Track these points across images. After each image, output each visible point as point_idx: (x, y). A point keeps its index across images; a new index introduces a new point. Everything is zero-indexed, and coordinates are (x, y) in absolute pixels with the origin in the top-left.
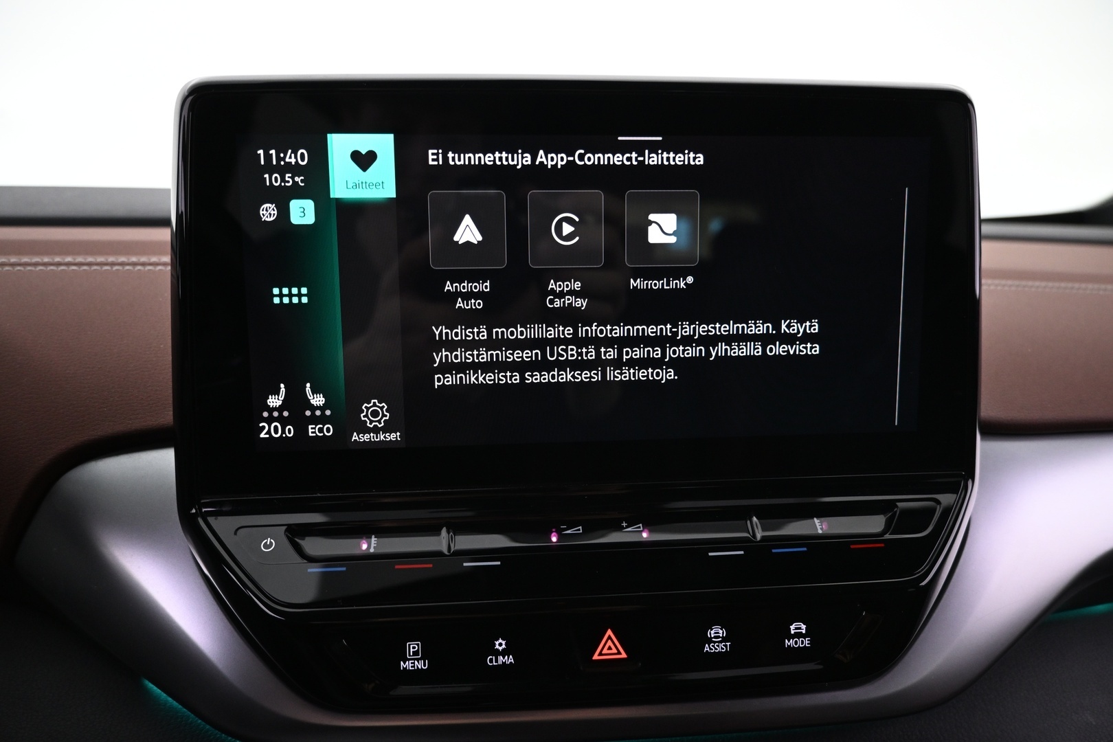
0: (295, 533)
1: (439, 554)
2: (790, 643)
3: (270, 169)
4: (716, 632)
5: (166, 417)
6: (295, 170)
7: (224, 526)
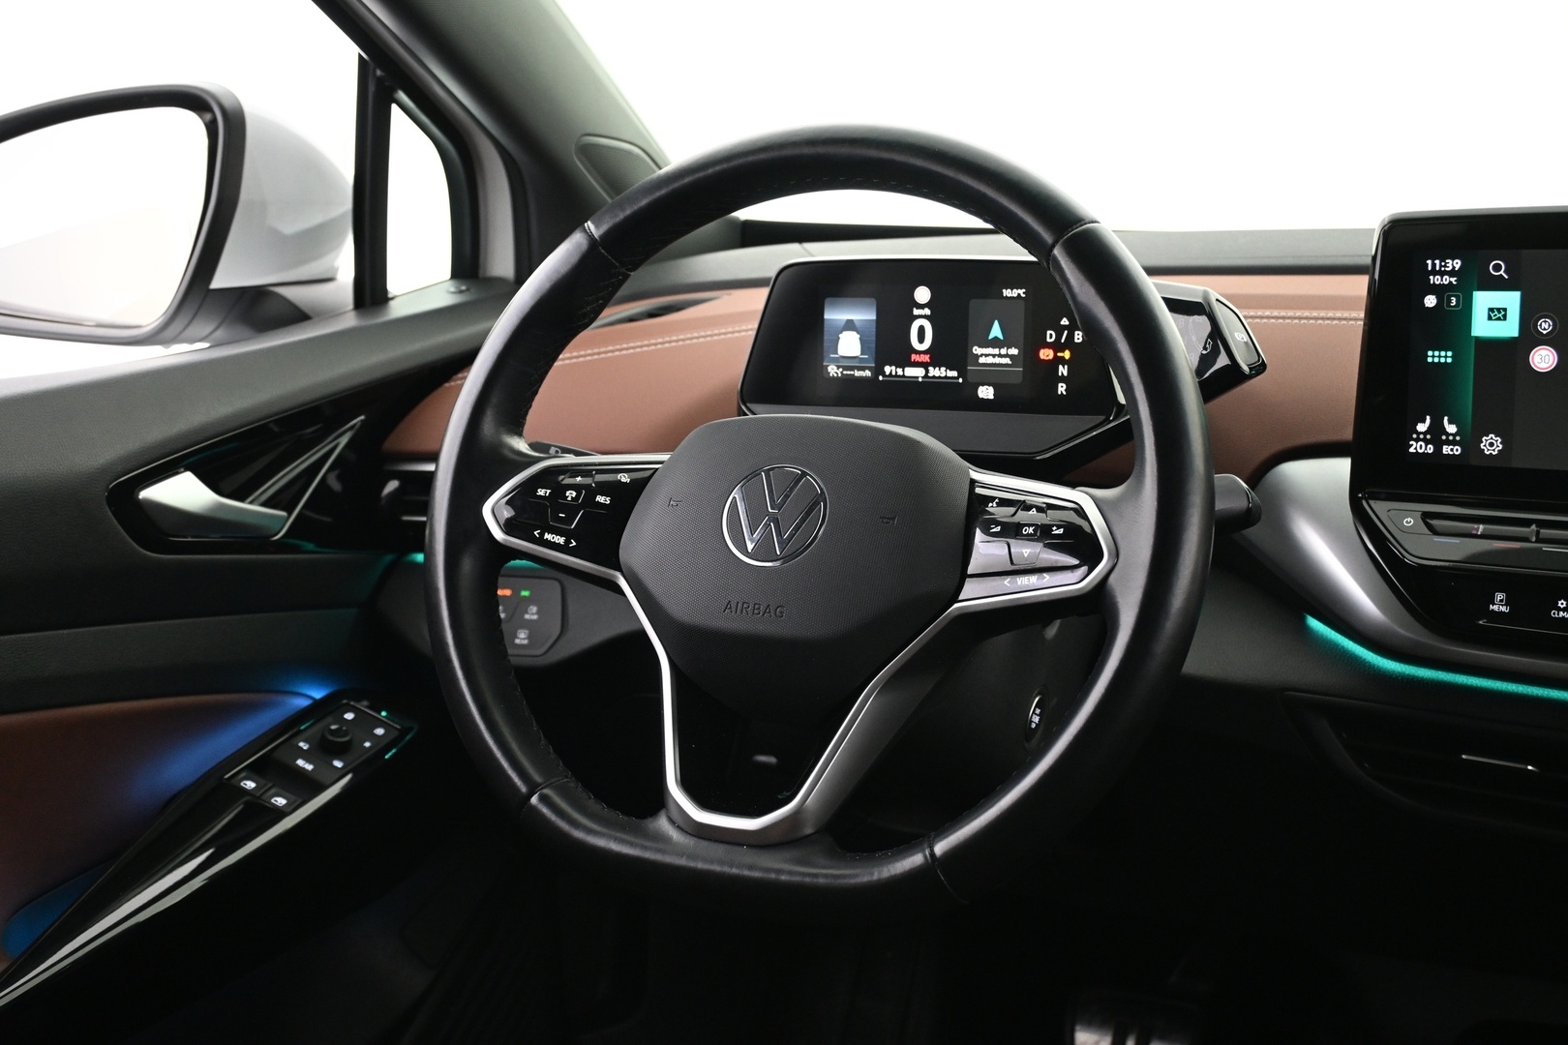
0: (1428, 517)
1: (1526, 540)
6: (1452, 273)
7: (1380, 508)
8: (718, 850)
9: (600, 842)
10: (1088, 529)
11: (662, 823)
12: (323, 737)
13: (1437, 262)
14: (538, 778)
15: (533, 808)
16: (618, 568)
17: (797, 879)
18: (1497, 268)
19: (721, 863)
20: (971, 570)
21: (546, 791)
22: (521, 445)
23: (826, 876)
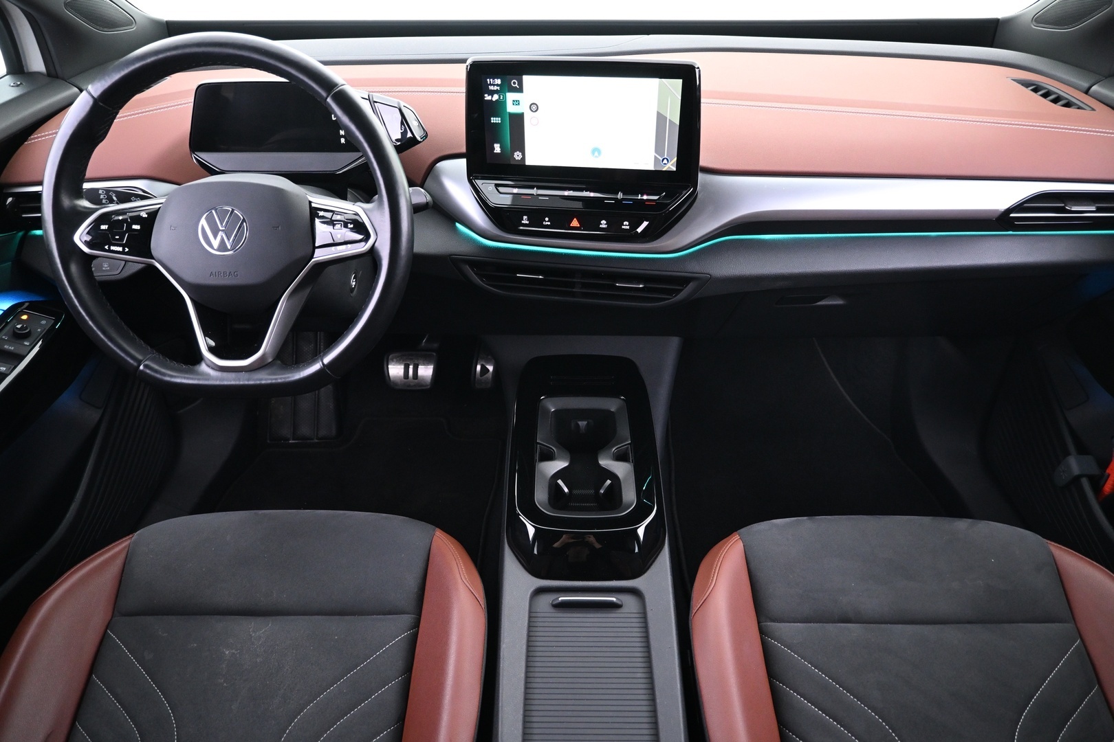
0: (497, 186)
1: (533, 195)
2: (623, 227)
3: (491, 85)
4: (604, 222)
5: (464, 150)
6: (497, 85)
7: (479, 182)
8: (233, 375)
9: (178, 380)
10: (360, 220)
11: (203, 367)
12: (14, 332)
13: (491, 80)
14: (140, 357)
15: (142, 371)
16: (153, 258)
17: (269, 382)
18: (514, 83)
19: (234, 380)
20: (317, 245)
21: (146, 363)
22: (85, 203)
23: (281, 378)
